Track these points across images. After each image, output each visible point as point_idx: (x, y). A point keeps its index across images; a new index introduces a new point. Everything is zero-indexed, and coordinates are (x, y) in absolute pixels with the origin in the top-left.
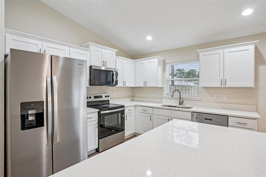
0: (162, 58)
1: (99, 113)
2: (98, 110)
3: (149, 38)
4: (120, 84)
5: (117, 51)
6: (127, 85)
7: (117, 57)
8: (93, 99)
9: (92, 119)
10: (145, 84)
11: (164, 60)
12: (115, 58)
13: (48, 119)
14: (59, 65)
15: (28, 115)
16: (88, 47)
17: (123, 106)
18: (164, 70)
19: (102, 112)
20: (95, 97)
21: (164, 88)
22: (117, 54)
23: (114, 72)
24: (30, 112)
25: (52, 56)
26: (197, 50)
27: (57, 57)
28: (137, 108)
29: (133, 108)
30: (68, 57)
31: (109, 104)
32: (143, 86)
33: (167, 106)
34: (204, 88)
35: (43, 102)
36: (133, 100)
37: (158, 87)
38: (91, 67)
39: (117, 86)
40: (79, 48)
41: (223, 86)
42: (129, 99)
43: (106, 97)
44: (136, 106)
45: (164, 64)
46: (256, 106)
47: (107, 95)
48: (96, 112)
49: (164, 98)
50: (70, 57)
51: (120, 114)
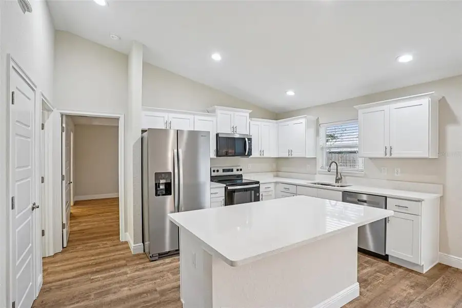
0: (312, 118)
1: (226, 188)
2: (225, 185)
3: (291, 93)
4: (255, 154)
5: (250, 111)
6: (266, 155)
7: (251, 120)
8: (221, 173)
9: (217, 195)
10: (290, 154)
11: (318, 119)
12: (249, 120)
13: (175, 188)
14: (184, 139)
15: (159, 184)
16: (214, 111)
17: (258, 183)
18: (317, 133)
19: (229, 188)
20: (224, 171)
21: (317, 158)
22: (251, 116)
23: (247, 139)
24: (162, 181)
25: (177, 131)
26: (355, 107)
27: (182, 131)
28: (278, 185)
29: (272, 186)
30: (193, 130)
31: (242, 179)
32: (287, 156)
33: (318, 184)
34: (371, 158)
35: (171, 173)
36: (277, 176)
37: (307, 157)
38: (217, 135)
39: (251, 156)
40: (204, 115)
41: (388, 156)
42: (271, 175)
43: (238, 170)
44: (276, 183)
45: (318, 125)
46: (442, 186)
47: (239, 168)
48: (222, 187)
49: (317, 173)
50: (195, 130)
51: (253, 192)
